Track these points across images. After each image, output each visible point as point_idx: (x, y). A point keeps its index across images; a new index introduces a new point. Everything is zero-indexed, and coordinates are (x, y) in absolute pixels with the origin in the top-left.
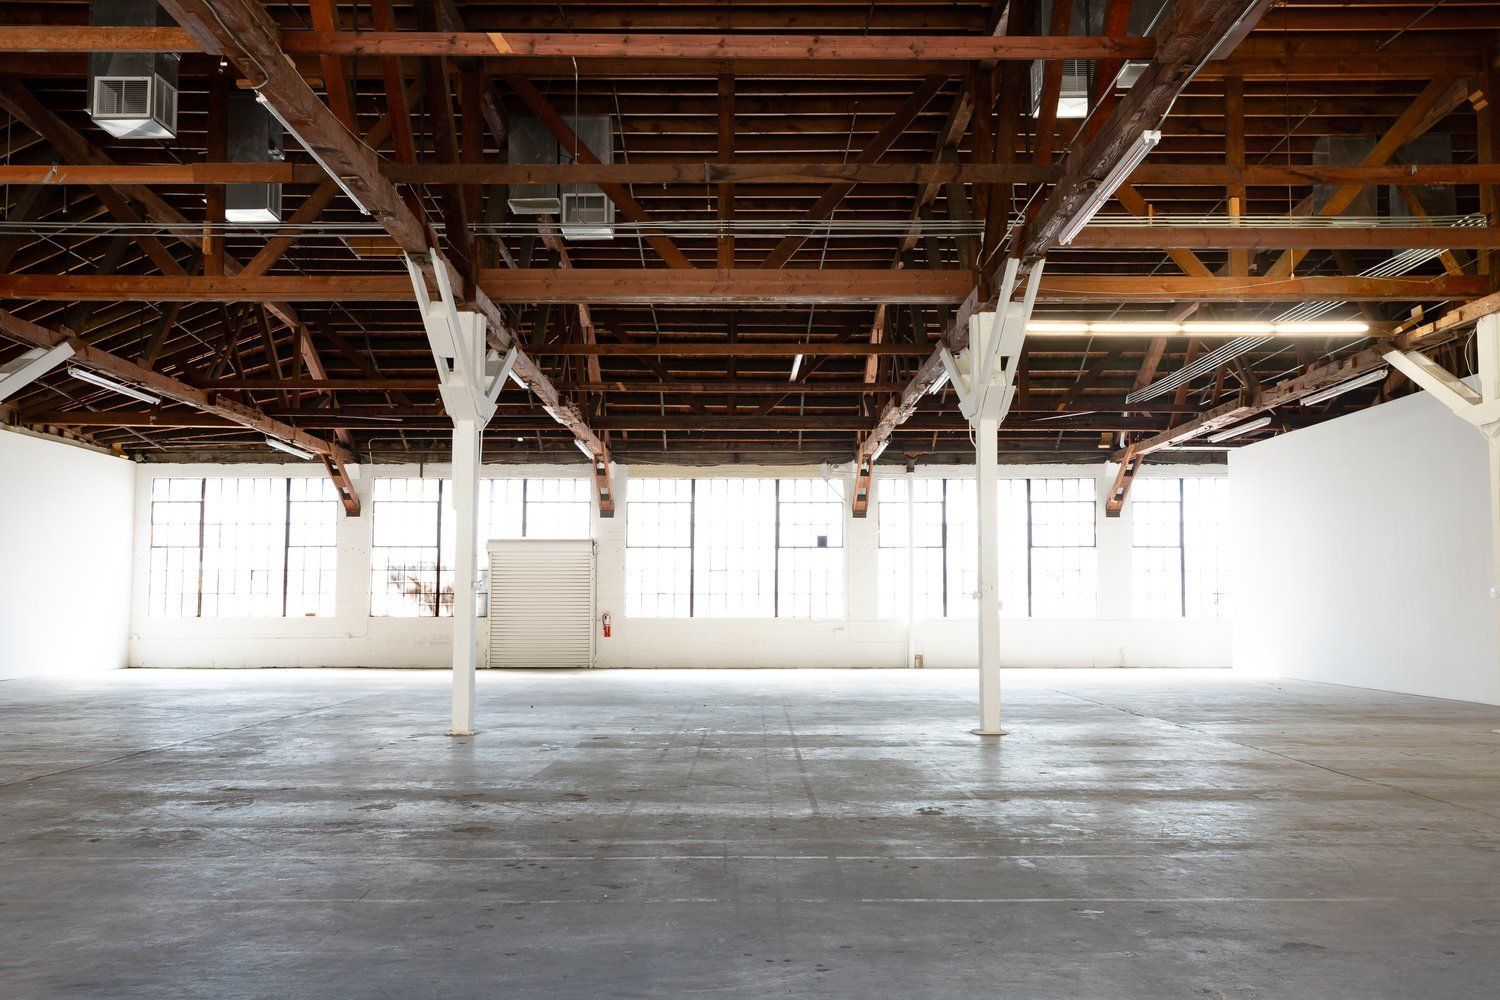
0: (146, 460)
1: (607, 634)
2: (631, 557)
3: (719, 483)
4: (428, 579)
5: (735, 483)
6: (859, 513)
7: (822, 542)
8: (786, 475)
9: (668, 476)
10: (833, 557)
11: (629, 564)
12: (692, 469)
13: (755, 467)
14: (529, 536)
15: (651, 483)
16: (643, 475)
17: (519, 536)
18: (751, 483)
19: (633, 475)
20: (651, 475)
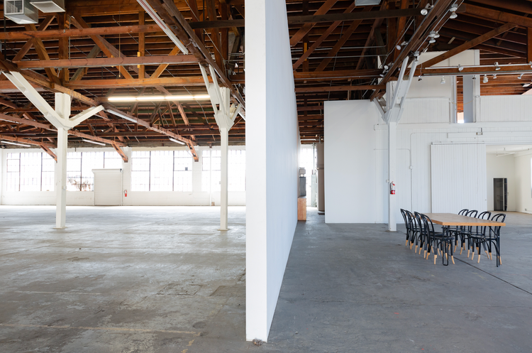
0: (6, 148)
1: (126, 196)
2: (133, 174)
3: (157, 152)
4: (78, 180)
5: (162, 152)
6: (197, 160)
7: (186, 169)
8: (176, 150)
9: (143, 150)
10: (189, 173)
11: (132, 176)
12: (150, 148)
13: (167, 147)
14: (105, 168)
15: (139, 152)
16: (136, 150)
17: (102, 168)
18: (167, 152)
19: (133, 150)
20: (139, 150)
